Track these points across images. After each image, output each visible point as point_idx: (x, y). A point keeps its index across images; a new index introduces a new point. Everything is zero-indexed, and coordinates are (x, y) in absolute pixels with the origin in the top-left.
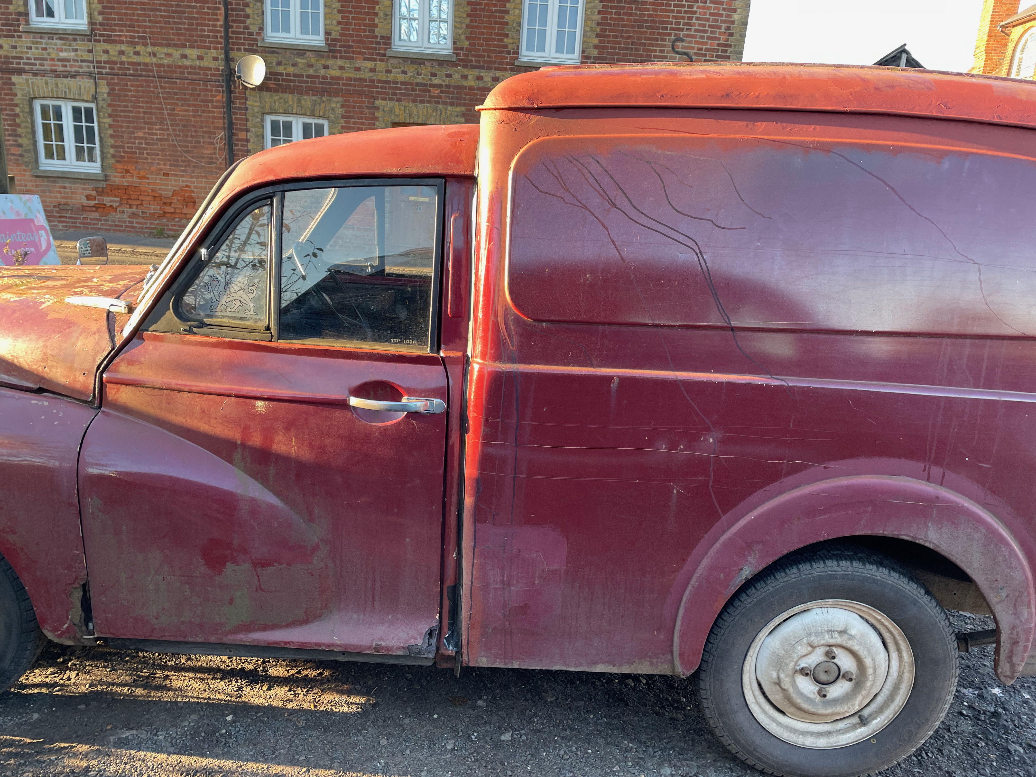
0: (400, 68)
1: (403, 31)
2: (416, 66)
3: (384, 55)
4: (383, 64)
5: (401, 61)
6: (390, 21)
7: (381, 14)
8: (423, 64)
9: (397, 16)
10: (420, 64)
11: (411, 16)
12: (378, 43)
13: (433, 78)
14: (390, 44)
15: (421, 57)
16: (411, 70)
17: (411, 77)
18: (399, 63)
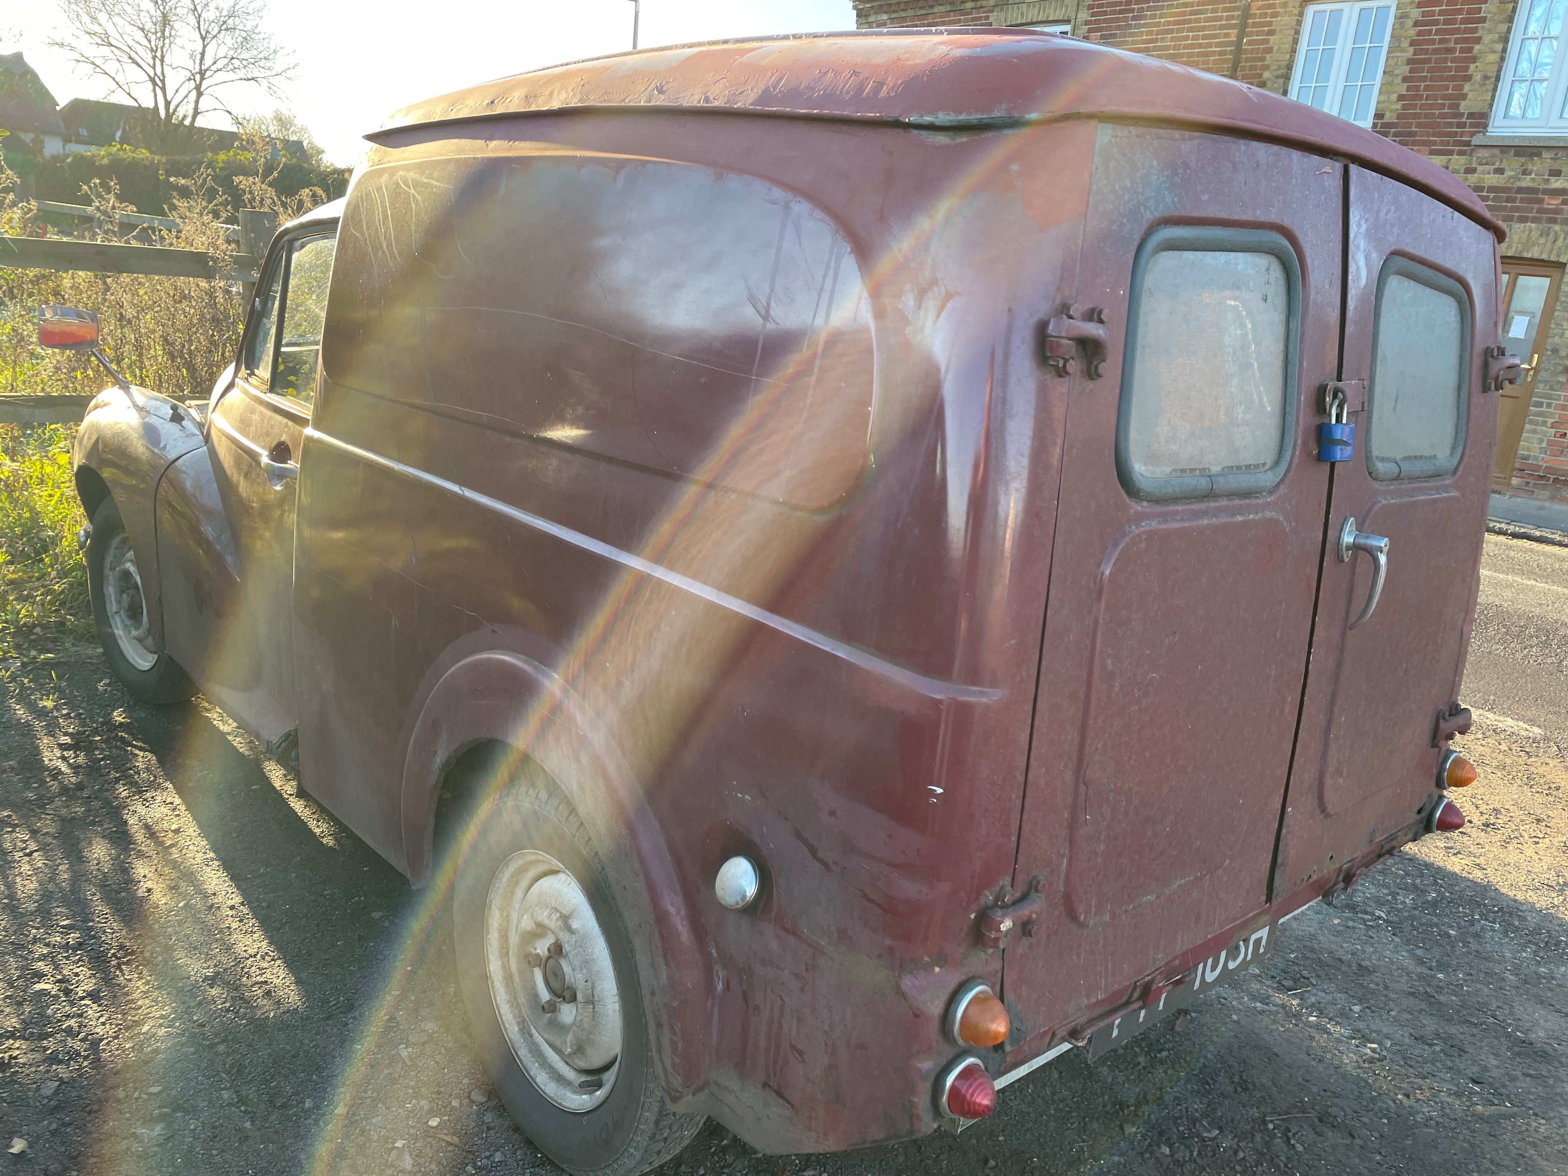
0: (1493, 164)
1: (1515, 102)
2: (1523, 160)
3: (1468, 144)
4: (1462, 159)
5: (1496, 151)
6: (1491, 87)
7: (1478, 77)
8: (1539, 155)
9: (1507, 77)
10: (1532, 155)
11: (1536, 77)
12: (1463, 125)
13: (1553, 179)
14: (1486, 126)
15: (1536, 144)
16: (1512, 166)
17: (1510, 177)
18: (1494, 156)
